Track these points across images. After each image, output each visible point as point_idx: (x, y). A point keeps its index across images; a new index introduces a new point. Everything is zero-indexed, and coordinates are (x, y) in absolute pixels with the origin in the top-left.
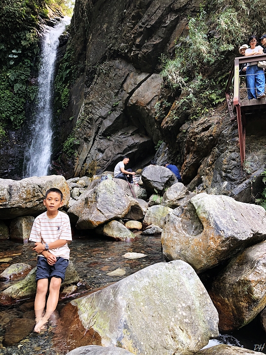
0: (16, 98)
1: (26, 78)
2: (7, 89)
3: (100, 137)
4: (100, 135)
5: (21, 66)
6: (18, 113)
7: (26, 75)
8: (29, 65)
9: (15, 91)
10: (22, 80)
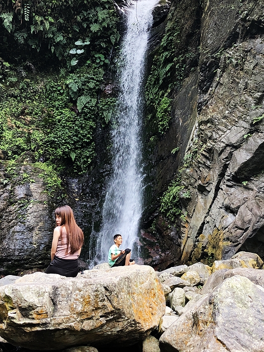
0: (80, 120)
1: (97, 85)
2: (66, 106)
3: (229, 183)
4: (228, 180)
5: (89, 66)
6: (83, 147)
7: (97, 81)
8: (102, 63)
9: (79, 108)
10: (90, 89)
